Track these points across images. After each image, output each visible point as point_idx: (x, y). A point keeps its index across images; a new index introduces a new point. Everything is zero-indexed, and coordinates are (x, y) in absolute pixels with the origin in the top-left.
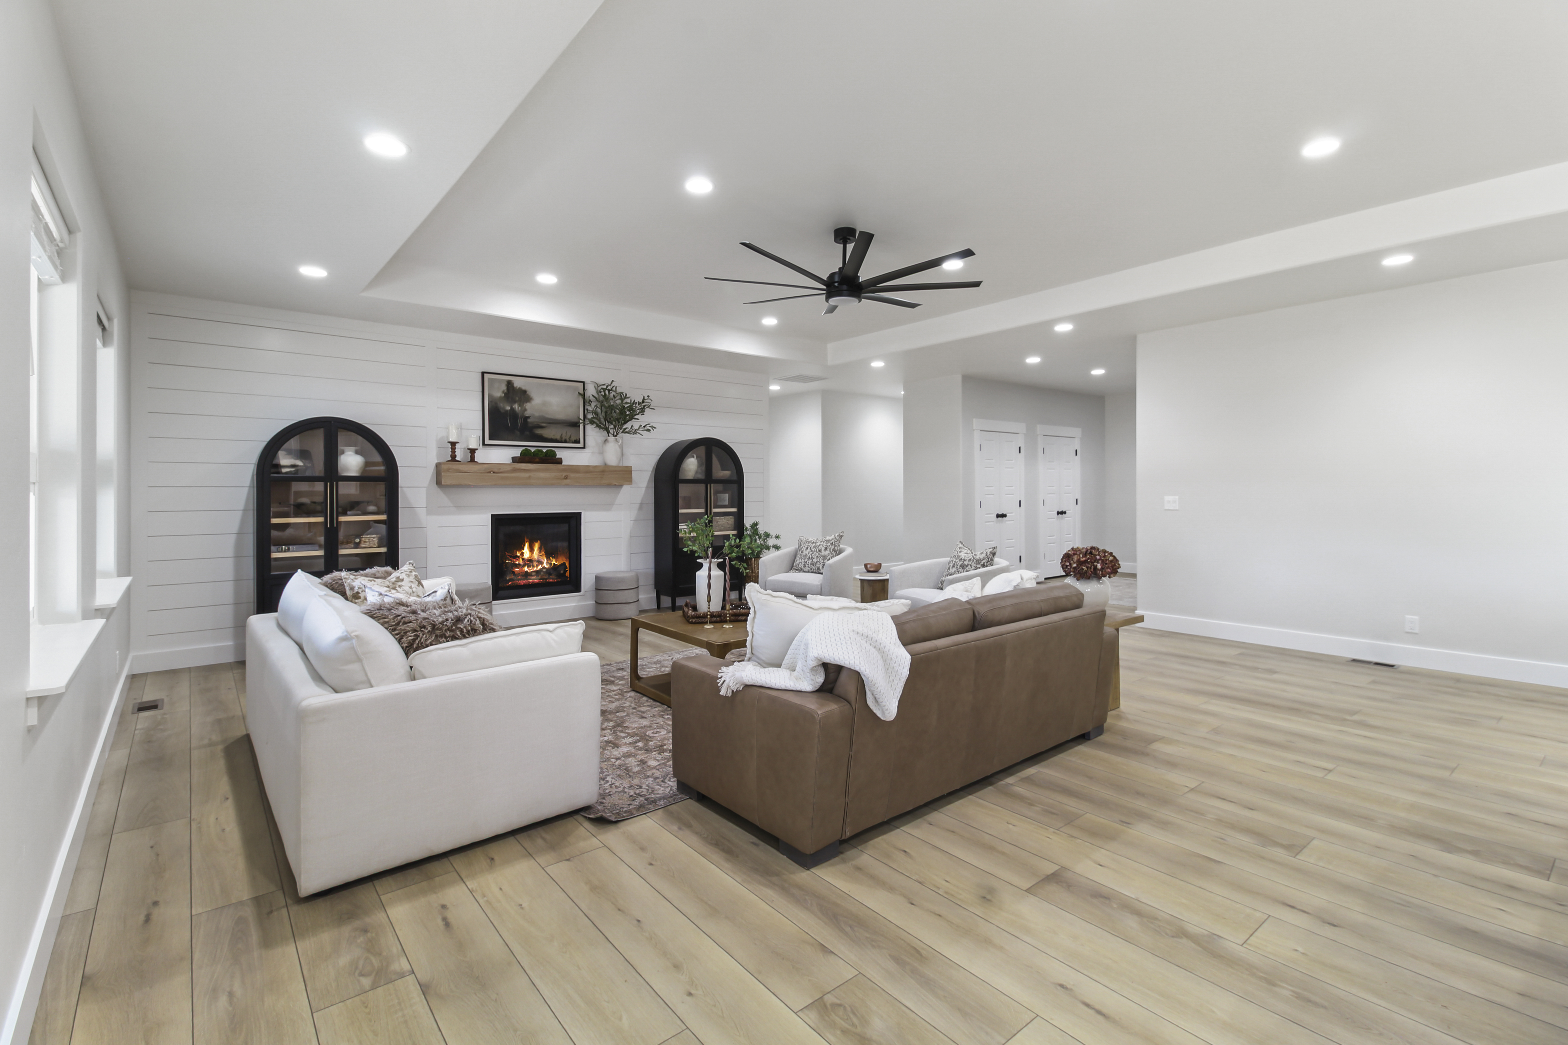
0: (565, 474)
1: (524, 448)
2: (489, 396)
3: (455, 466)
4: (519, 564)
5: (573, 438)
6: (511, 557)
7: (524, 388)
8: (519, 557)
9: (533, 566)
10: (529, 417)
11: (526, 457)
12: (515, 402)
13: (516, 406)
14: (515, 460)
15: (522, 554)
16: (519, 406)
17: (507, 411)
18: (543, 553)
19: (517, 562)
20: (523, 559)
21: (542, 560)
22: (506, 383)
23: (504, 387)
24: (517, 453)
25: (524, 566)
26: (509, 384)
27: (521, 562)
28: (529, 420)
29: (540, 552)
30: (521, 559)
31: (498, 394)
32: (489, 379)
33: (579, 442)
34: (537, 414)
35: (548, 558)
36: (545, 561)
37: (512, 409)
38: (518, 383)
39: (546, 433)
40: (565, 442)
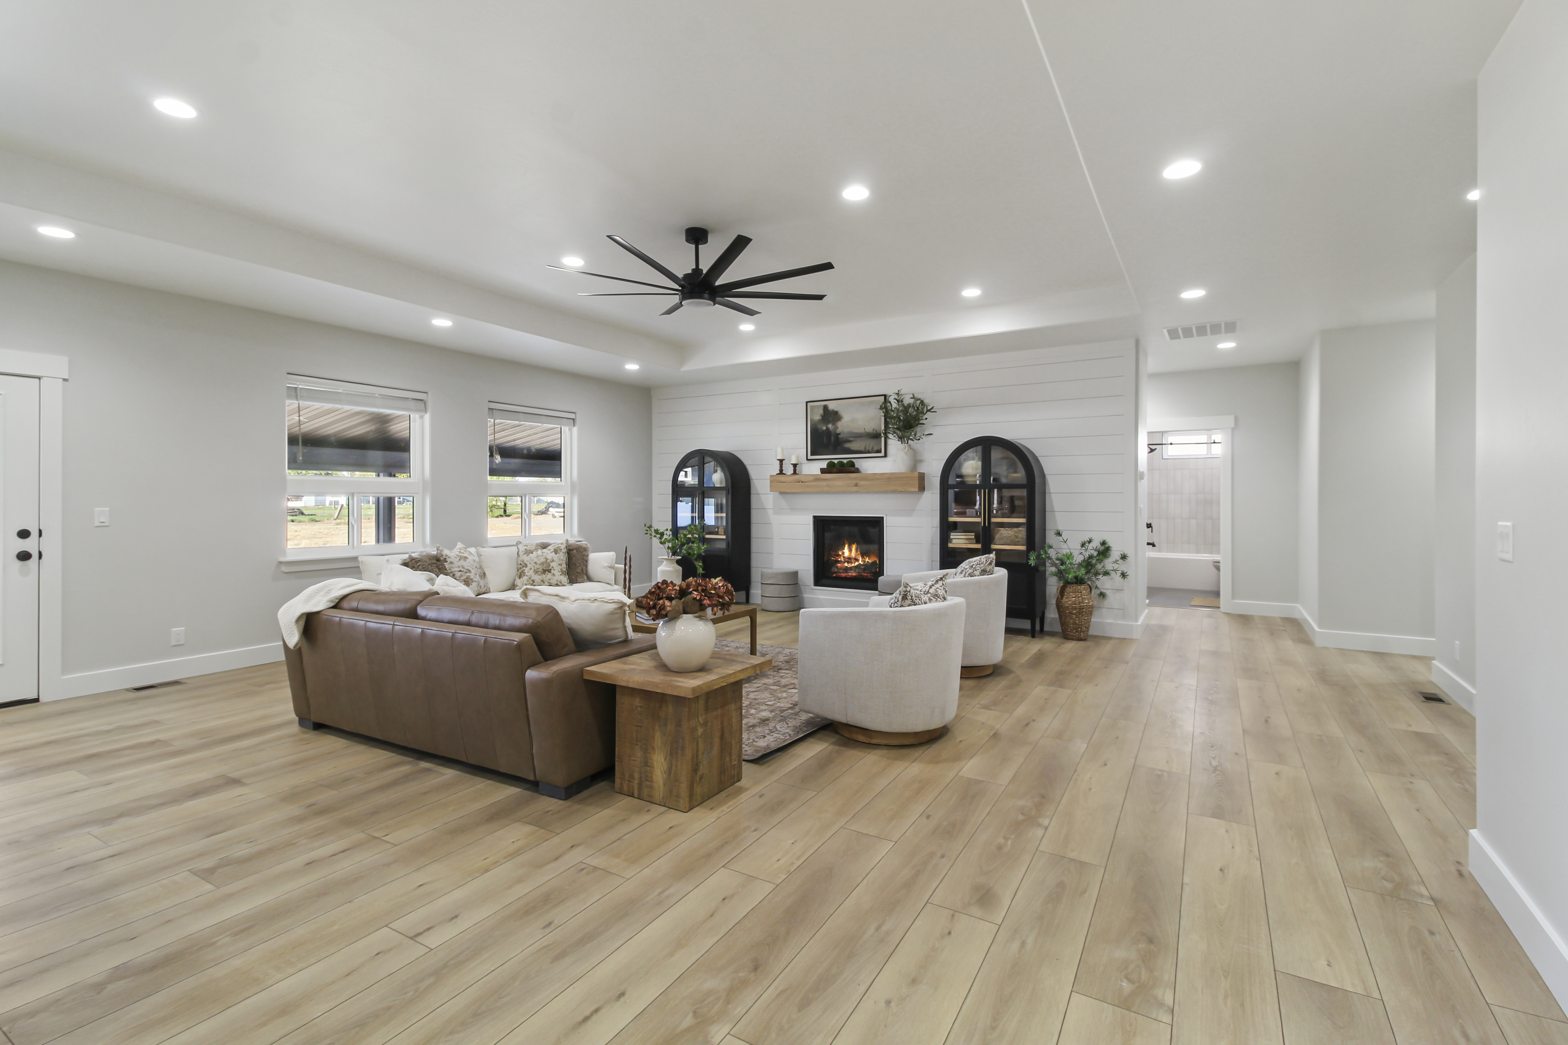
0: (855, 482)
1: (829, 461)
2: (811, 420)
3: (781, 478)
4: (841, 561)
5: (876, 448)
6: (835, 555)
7: (836, 410)
8: (841, 555)
9: (851, 563)
10: (839, 434)
11: (831, 469)
12: (829, 422)
13: (830, 426)
14: (823, 471)
15: (843, 553)
16: (833, 425)
17: (823, 431)
18: (859, 553)
19: (840, 560)
20: (844, 557)
21: (859, 558)
22: (823, 407)
23: (821, 411)
24: (824, 465)
25: (844, 562)
26: (825, 408)
27: (842, 559)
28: (840, 436)
29: (856, 552)
30: (842, 557)
31: (817, 417)
32: (811, 407)
33: (880, 451)
34: (846, 430)
35: (863, 557)
36: (861, 559)
37: (827, 428)
38: (832, 406)
39: (853, 446)
40: (869, 452)
